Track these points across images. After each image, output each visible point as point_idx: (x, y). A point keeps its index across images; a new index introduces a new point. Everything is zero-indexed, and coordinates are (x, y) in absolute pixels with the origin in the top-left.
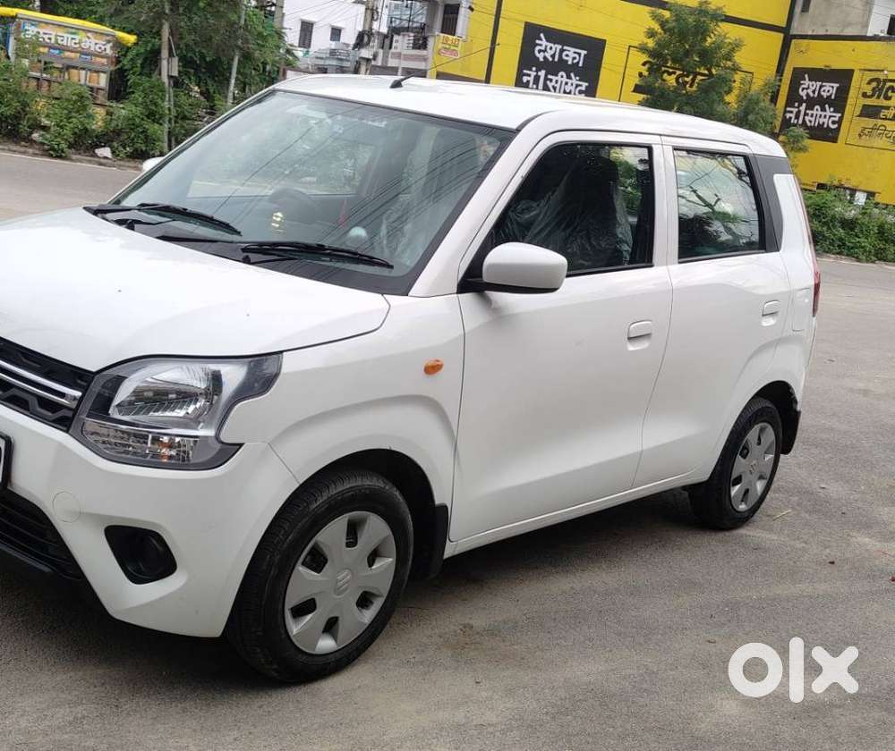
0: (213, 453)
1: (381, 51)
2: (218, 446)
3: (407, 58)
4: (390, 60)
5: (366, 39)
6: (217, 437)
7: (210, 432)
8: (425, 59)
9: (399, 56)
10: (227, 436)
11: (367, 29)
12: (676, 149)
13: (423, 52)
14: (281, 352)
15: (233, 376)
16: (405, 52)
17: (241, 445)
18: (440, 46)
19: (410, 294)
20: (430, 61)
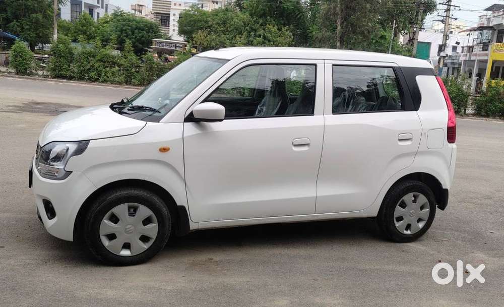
0: (63, 175)
1: (468, 53)
2: (65, 172)
3: (480, 55)
4: (472, 57)
5: (443, 48)
6: (64, 169)
7: (62, 167)
8: (487, 55)
9: (476, 55)
10: (67, 169)
11: (444, 43)
12: (333, 65)
13: (487, 52)
14: (90, 140)
15: (73, 148)
16: (478, 53)
17: (72, 172)
18: (494, 48)
19: (160, 122)
20: (490, 56)
